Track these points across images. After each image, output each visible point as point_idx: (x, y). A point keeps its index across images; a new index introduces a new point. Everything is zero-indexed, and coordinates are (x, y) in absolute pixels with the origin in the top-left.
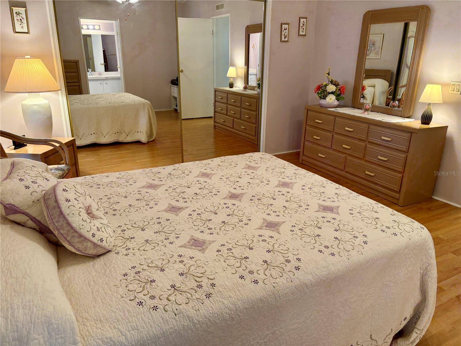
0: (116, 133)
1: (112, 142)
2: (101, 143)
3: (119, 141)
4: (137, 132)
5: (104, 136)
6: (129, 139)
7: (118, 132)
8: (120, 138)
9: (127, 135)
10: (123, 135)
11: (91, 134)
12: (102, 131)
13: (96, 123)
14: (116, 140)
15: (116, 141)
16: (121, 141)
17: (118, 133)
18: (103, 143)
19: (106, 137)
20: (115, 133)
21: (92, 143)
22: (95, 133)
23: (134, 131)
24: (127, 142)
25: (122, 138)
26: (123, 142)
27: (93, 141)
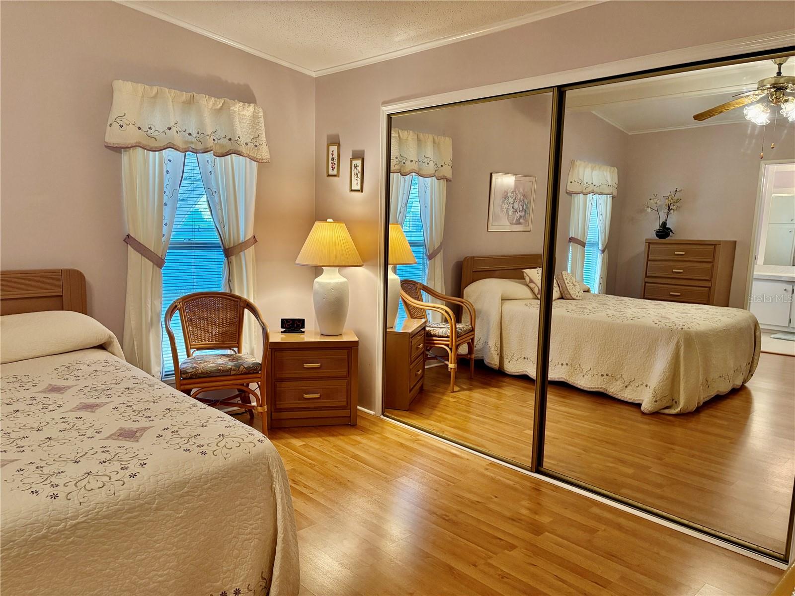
0: (605, 375)
1: (594, 390)
2: (575, 385)
3: (607, 392)
4: (644, 385)
5: (582, 375)
6: (628, 395)
7: (607, 375)
8: (611, 387)
9: (626, 387)
10: (618, 383)
11: (562, 364)
12: (581, 364)
13: (573, 347)
14: (601, 388)
15: (601, 390)
16: (611, 394)
17: (608, 378)
18: (579, 387)
19: (585, 376)
20: (602, 375)
21: (561, 380)
22: (569, 364)
23: (640, 383)
24: (622, 399)
25: (614, 389)
26: (615, 396)
27: (562, 378)
